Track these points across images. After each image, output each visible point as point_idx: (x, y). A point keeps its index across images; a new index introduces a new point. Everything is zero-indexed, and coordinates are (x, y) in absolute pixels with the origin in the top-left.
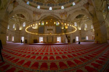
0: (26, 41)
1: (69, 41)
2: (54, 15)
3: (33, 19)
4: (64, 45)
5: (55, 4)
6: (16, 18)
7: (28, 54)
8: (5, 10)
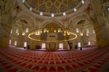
0: (28, 47)
1: (71, 48)
2: (56, 21)
3: (36, 26)
4: (66, 52)
5: (57, 11)
6: (19, 23)
7: (30, 58)
8: (9, 15)
